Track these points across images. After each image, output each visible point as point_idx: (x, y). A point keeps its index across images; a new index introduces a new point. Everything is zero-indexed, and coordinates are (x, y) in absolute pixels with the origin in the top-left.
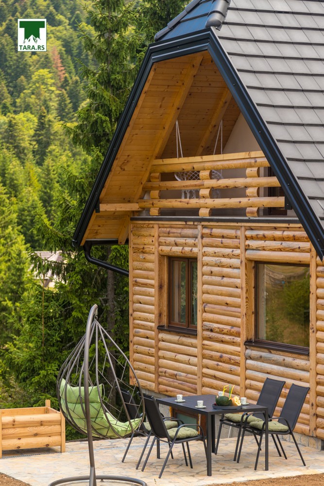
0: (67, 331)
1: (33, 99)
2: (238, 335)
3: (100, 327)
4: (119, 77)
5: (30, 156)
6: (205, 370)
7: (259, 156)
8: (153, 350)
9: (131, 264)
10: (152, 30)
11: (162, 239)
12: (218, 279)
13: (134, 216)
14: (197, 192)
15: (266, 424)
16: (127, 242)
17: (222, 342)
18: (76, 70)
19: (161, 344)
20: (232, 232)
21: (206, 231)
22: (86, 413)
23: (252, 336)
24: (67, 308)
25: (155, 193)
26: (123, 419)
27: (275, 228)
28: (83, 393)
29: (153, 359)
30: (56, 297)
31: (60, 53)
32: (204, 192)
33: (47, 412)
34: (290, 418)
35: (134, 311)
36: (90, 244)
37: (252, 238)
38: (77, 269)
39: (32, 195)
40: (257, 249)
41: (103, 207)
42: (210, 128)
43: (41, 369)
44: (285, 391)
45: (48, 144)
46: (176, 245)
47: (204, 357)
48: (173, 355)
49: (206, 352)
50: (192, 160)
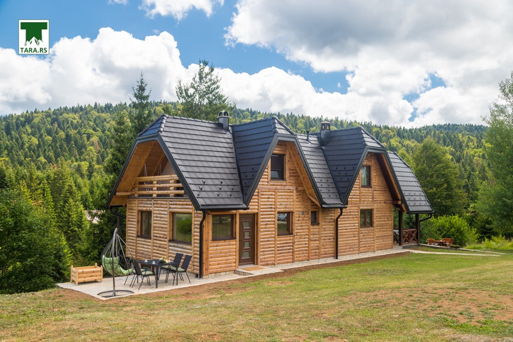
0: (102, 238)
1: (87, 157)
2: (166, 238)
3: (118, 236)
4: (123, 149)
5: (86, 177)
6: (154, 251)
7: (175, 177)
8: (135, 244)
9: (127, 214)
10: (135, 133)
11: (139, 205)
12: (159, 219)
13: (129, 197)
14: (152, 188)
15: (177, 269)
16: (126, 206)
17: (160, 241)
18: (104, 147)
19: (138, 242)
20: (165, 202)
21: (155, 202)
23: (171, 238)
24: (102, 231)
25: (137, 189)
27: (180, 201)
28: (111, 260)
29: (135, 247)
30: (98, 226)
31: (98, 141)
32: (155, 189)
33: (96, 267)
34: (185, 266)
35: (128, 230)
36: (112, 207)
37: (172, 204)
38: (106, 216)
39: (86, 190)
40: (174, 208)
41: (117, 194)
42: (157, 167)
43: (91, 252)
44: (184, 257)
45: (93, 173)
46: (144, 207)
47: (154, 246)
48: (142, 246)
49: (154, 244)
50: (150, 177)
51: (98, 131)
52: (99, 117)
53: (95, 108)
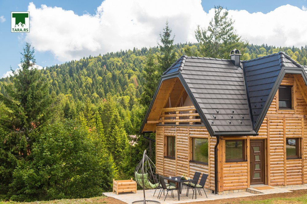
0: (138, 158)
1: (128, 92)
2: (187, 159)
3: (147, 156)
4: (153, 85)
5: (128, 108)
6: (178, 169)
7: (193, 107)
8: (162, 163)
9: (156, 138)
10: (162, 72)
11: (165, 131)
12: (181, 143)
13: (157, 124)
14: (175, 118)
15: (195, 185)
16: (155, 132)
17: (183, 161)
18: (141, 84)
19: (165, 162)
20: (185, 129)
21: (178, 129)
22: (143, 181)
23: (191, 159)
24: (138, 151)
25: (163, 118)
26: (154, 183)
27: (198, 128)
28: (142, 176)
29: (162, 166)
30: (135, 148)
31: (137, 79)
32: (178, 118)
33: (131, 181)
34: (203, 183)
35: (157, 152)
36: (144, 133)
37: (191, 131)
38: (141, 140)
39: (128, 119)
40: (193, 134)
41: (148, 122)
42: (179, 99)
43: (130, 169)
44: (201, 176)
45: (133, 105)
46: (169, 133)
47: (177, 165)
48: (168, 165)
49: (178, 164)
50: (174, 108)
51: (136, 70)
52: (137, 59)
53: (134, 52)
